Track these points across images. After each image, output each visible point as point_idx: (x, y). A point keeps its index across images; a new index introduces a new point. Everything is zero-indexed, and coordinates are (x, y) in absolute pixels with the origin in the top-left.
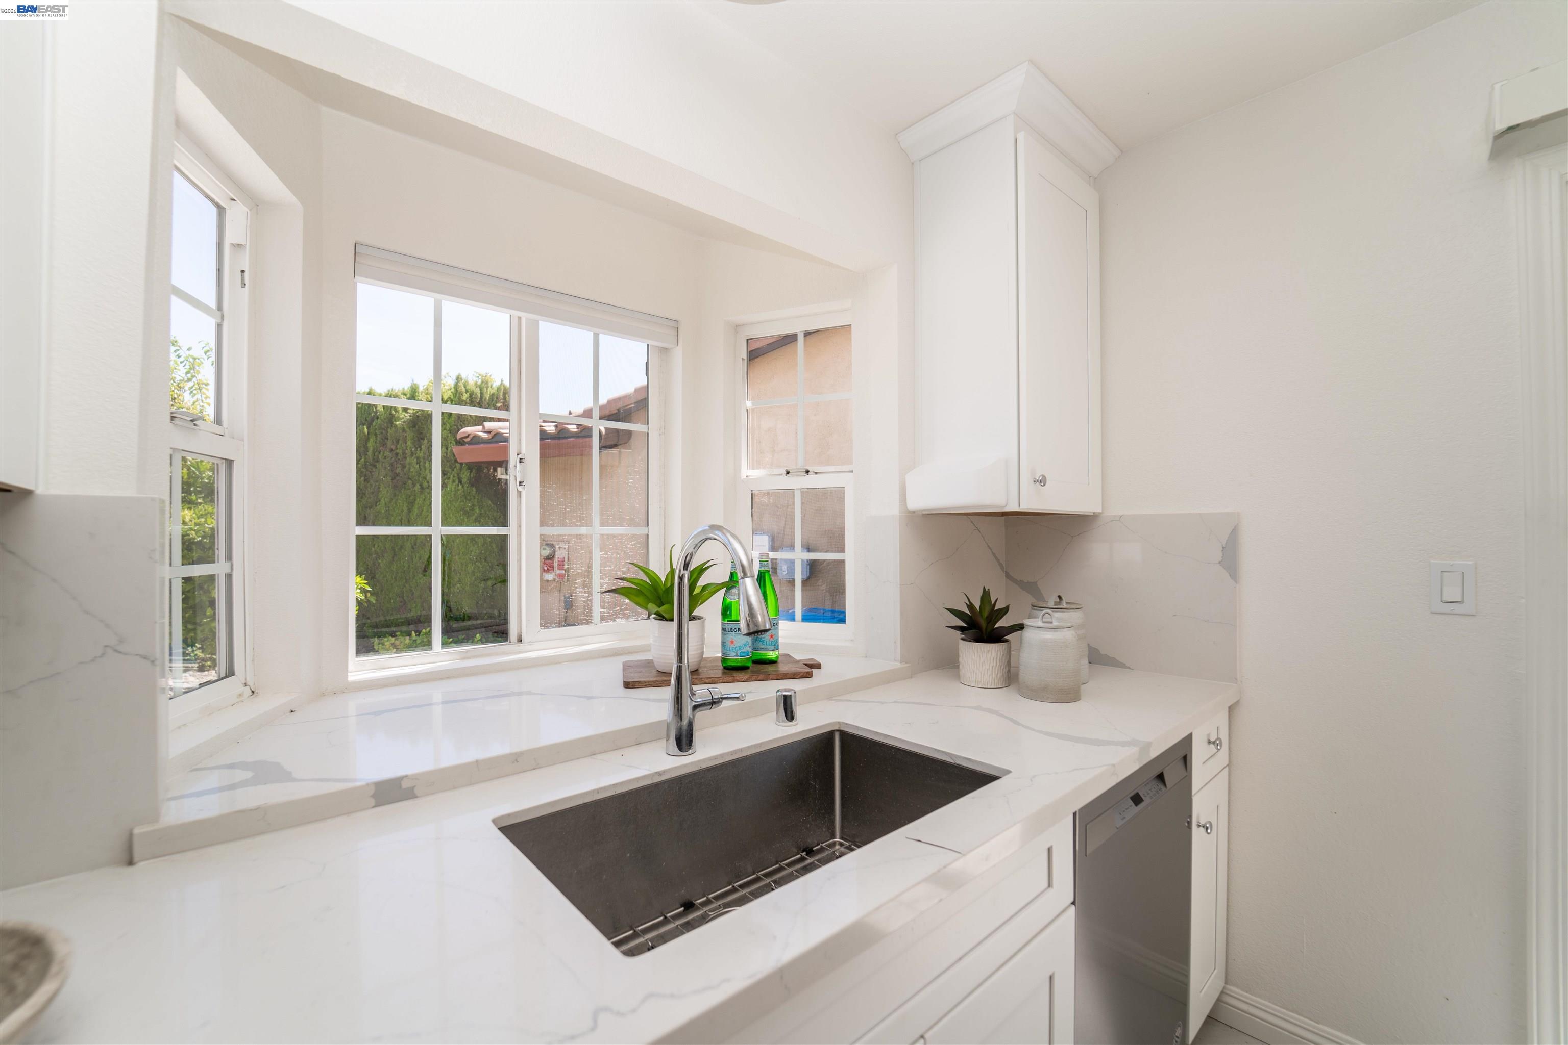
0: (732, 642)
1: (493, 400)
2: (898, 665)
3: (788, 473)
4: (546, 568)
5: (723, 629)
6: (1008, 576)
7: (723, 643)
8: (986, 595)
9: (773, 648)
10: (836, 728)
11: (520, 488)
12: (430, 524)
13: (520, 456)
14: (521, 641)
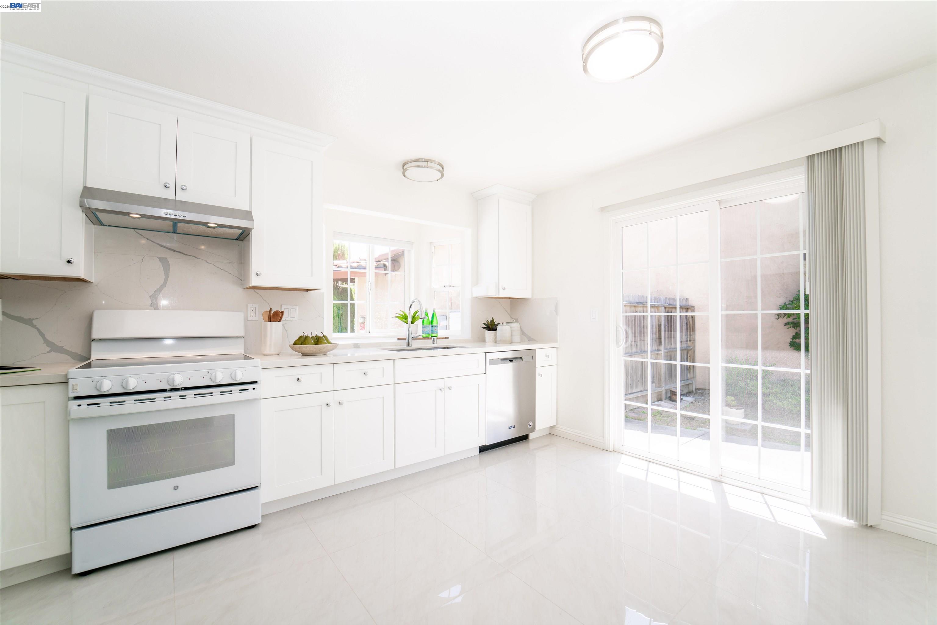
0: (425, 330)
1: (336, 250)
2: (470, 338)
3: (445, 286)
4: (361, 328)
5: (423, 327)
6: (511, 317)
7: (423, 330)
8: (493, 319)
9: (436, 333)
10: (446, 347)
11: (370, 291)
12: (347, 300)
13: (369, 282)
14: (369, 333)
